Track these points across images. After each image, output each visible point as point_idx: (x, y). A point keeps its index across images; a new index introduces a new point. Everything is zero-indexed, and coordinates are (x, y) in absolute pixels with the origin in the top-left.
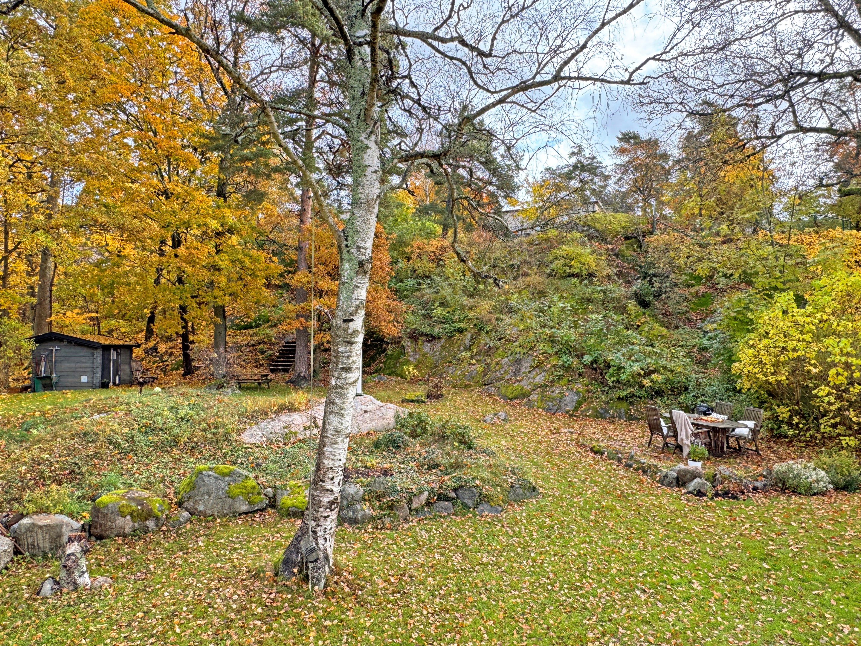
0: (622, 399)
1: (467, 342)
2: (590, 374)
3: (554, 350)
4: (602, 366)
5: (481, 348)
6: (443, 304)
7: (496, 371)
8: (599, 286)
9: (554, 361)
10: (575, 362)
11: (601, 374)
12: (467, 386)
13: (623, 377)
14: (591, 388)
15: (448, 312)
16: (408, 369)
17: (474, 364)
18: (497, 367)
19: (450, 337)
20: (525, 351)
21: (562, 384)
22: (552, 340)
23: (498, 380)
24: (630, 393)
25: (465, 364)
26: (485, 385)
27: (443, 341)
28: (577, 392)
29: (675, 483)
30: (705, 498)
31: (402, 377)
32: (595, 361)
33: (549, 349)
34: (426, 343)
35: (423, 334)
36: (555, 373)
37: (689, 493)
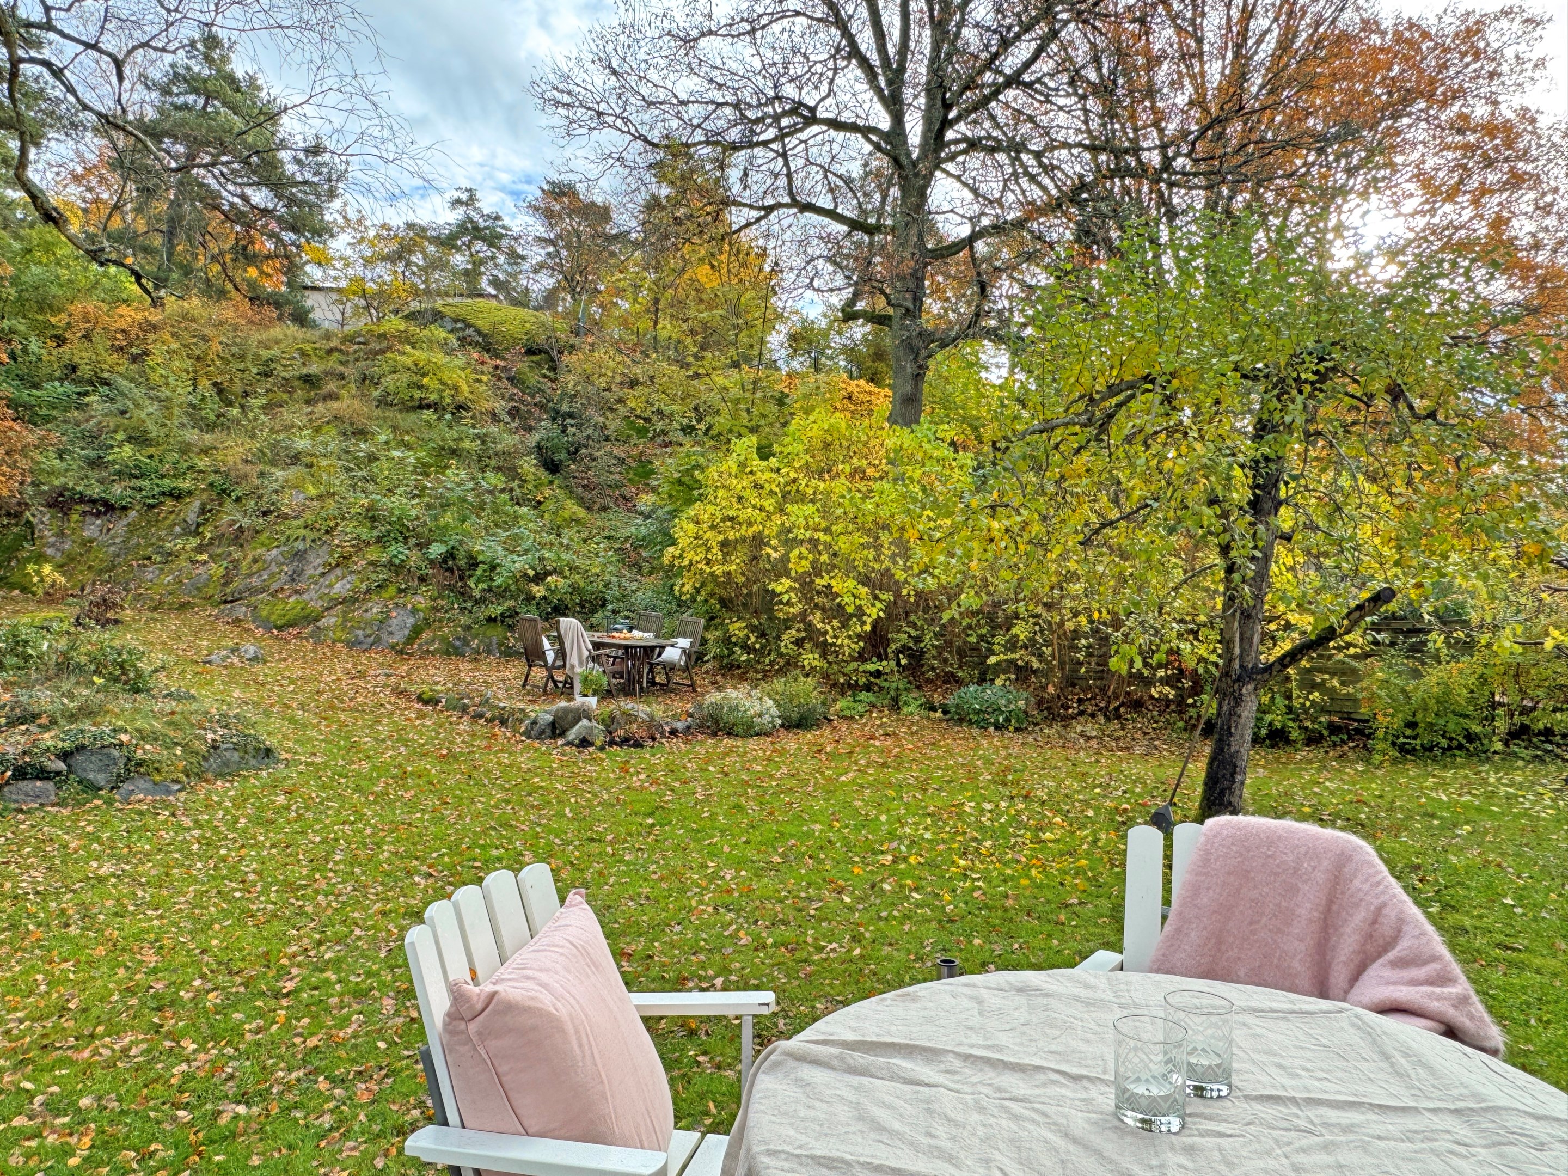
0: (495, 620)
1: (192, 517)
2: (440, 578)
3: (375, 533)
4: (462, 563)
5: (223, 529)
6: (139, 439)
7: (250, 575)
8: (474, 427)
9: (373, 553)
10: (414, 558)
11: (462, 578)
12: (183, 607)
13: (499, 581)
14: (441, 602)
15: (151, 457)
16: (38, 573)
17: (205, 563)
18: (255, 568)
19: (151, 507)
20: (315, 535)
21: (387, 595)
22: (372, 516)
23: (254, 591)
24: (509, 609)
25: (183, 562)
26: (226, 602)
27: (133, 514)
28: (415, 611)
29: (548, 732)
30: (591, 749)
31: (24, 590)
32: (451, 555)
33: (364, 533)
34: (89, 519)
35: (82, 499)
36: (374, 576)
37: (568, 744)
